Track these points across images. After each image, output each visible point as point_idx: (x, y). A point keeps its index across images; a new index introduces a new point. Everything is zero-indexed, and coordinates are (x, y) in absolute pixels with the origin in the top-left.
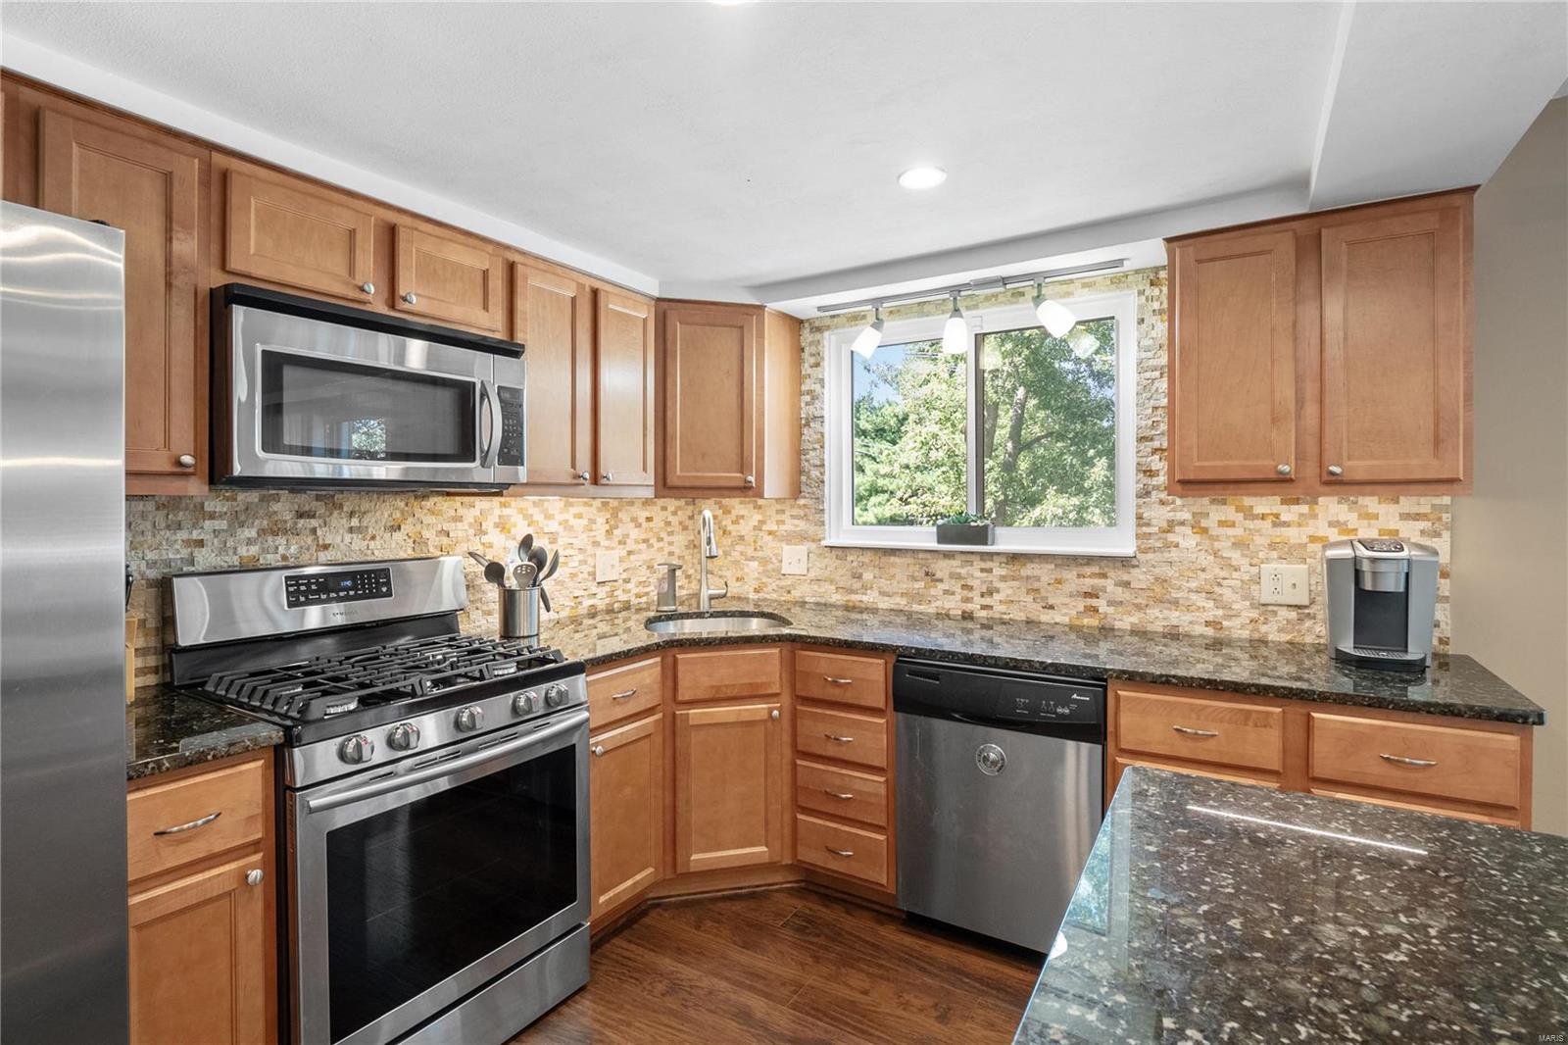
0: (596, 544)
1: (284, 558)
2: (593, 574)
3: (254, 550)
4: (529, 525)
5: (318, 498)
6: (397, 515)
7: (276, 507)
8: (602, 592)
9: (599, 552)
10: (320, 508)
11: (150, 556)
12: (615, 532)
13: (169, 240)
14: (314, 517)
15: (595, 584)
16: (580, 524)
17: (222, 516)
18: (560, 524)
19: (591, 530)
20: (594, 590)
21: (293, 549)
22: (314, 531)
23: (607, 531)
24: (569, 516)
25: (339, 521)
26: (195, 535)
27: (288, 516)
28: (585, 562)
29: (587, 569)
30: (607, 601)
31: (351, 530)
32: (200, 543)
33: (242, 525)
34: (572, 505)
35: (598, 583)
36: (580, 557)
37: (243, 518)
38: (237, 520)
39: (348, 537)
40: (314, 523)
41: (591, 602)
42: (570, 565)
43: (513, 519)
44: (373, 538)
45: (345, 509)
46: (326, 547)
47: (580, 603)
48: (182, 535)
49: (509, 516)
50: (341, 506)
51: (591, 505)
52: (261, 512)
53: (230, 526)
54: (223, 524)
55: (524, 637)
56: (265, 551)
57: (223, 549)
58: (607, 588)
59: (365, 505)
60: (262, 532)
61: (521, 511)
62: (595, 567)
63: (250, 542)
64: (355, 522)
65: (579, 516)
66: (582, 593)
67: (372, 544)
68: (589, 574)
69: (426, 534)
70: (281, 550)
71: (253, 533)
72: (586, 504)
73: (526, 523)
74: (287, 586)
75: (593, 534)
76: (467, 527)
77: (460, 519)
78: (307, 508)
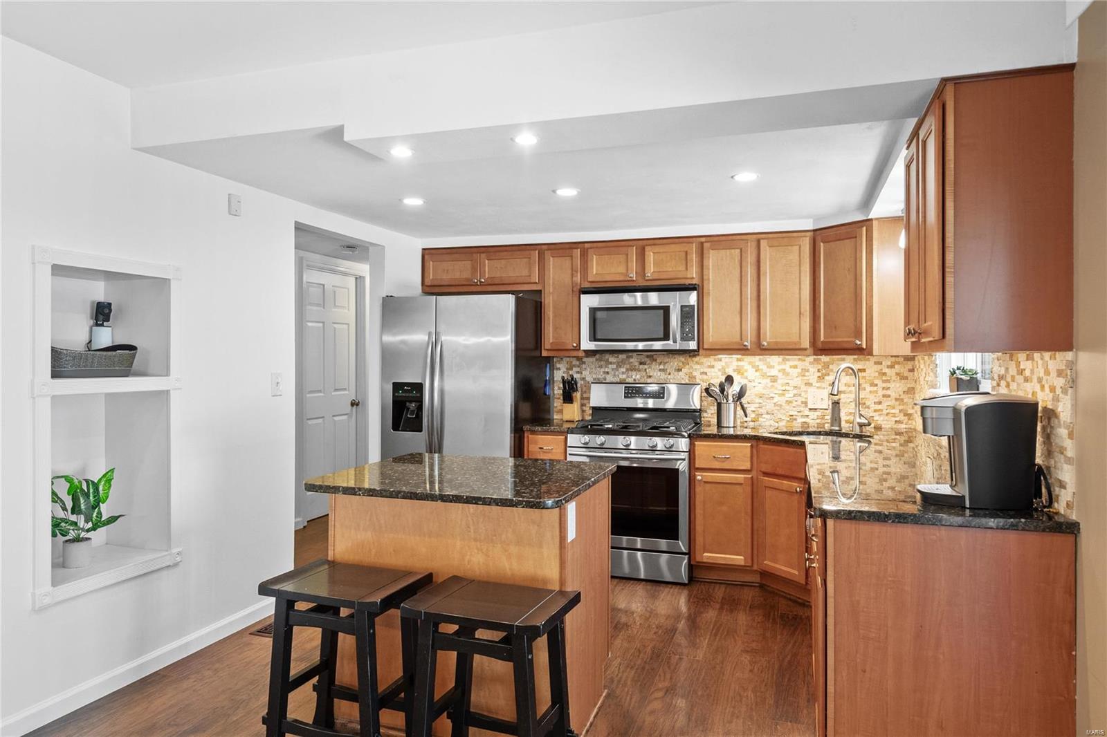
0: (809, 384)
1: (634, 380)
2: (805, 403)
3: (624, 376)
4: (756, 371)
5: (648, 356)
6: (681, 364)
7: (631, 360)
8: (813, 415)
9: (810, 390)
10: (648, 361)
11: (594, 376)
12: (826, 378)
13: (572, 277)
14: (645, 364)
15: (807, 409)
16: (795, 372)
17: (614, 363)
18: (779, 371)
19: (804, 376)
20: (807, 412)
21: (638, 377)
22: (646, 370)
23: (819, 377)
24: (787, 367)
25: (655, 366)
26: (606, 370)
27: (637, 364)
28: (800, 395)
29: (800, 399)
30: (818, 421)
31: (660, 370)
32: (608, 373)
33: (620, 367)
34: (788, 360)
35: (810, 409)
36: (795, 392)
37: (620, 364)
38: (619, 365)
39: (659, 374)
40: (646, 367)
41: (804, 420)
42: (787, 395)
43: (745, 368)
44: (670, 374)
45: (658, 361)
46: (650, 377)
47: (795, 419)
48: (603, 370)
49: (743, 366)
50: (656, 360)
51: (804, 361)
52: (627, 362)
53: (617, 366)
54: (614, 366)
55: (726, 427)
56: (628, 377)
57: (615, 375)
58: (819, 413)
59: (667, 360)
60: (627, 370)
61: (750, 363)
62: (807, 398)
63: (623, 373)
64: (662, 367)
65: (795, 367)
66: (796, 413)
67: (669, 377)
68: (802, 402)
69: (695, 373)
70: (634, 377)
71: (624, 370)
72: (799, 359)
73: (754, 370)
74: (625, 390)
75: (805, 378)
76: (717, 371)
77: (713, 367)
78: (643, 361)
